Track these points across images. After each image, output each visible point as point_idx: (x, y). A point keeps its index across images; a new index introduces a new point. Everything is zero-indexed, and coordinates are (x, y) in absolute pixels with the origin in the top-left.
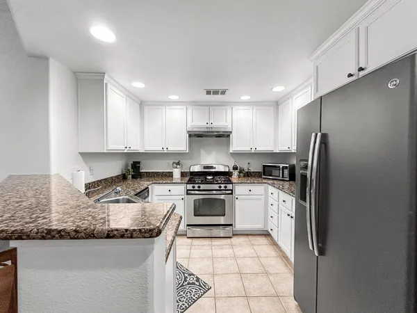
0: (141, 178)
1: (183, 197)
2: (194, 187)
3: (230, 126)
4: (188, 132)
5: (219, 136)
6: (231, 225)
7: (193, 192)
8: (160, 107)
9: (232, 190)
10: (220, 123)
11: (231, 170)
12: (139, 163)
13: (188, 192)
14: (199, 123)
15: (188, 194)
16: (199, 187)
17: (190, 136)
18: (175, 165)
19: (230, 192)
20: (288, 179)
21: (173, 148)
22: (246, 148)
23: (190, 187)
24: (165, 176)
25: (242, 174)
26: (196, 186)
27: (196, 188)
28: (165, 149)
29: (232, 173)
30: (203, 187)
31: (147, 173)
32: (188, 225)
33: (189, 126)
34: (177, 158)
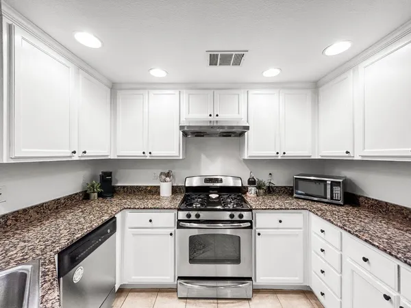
0: (112, 196)
1: (172, 231)
2: (189, 216)
3: (245, 119)
4: (181, 127)
5: (227, 134)
6: (250, 279)
7: (188, 225)
8: (141, 92)
9: (251, 222)
10: (230, 115)
11: (246, 184)
12: (110, 174)
13: (180, 224)
14: (198, 115)
15: (179, 227)
16: (198, 216)
17: (185, 134)
18: (163, 177)
19: (249, 224)
20: (341, 202)
21: (160, 152)
22: (270, 153)
23: (182, 215)
24: (150, 192)
25: (261, 191)
26: (193, 214)
27: (193, 217)
28: (147, 154)
29: (246, 188)
30: (204, 215)
31: (124, 187)
32: (180, 278)
33: (183, 119)
34: (166, 167)
